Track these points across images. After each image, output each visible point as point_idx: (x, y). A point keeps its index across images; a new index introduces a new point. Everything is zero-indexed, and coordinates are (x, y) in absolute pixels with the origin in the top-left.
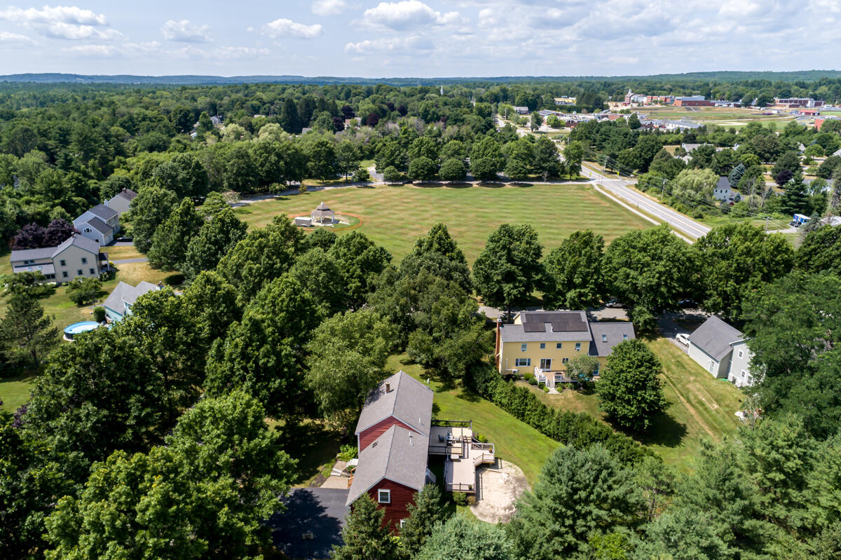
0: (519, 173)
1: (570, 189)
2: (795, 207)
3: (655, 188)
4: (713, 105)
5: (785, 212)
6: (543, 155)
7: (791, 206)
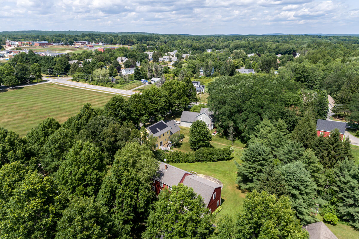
0: (15, 82)
1: (44, 86)
2: (139, 77)
3: (82, 79)
4: (53, 45)
5: (137, 79)
6: (22, 72)
7: (138, 77)
